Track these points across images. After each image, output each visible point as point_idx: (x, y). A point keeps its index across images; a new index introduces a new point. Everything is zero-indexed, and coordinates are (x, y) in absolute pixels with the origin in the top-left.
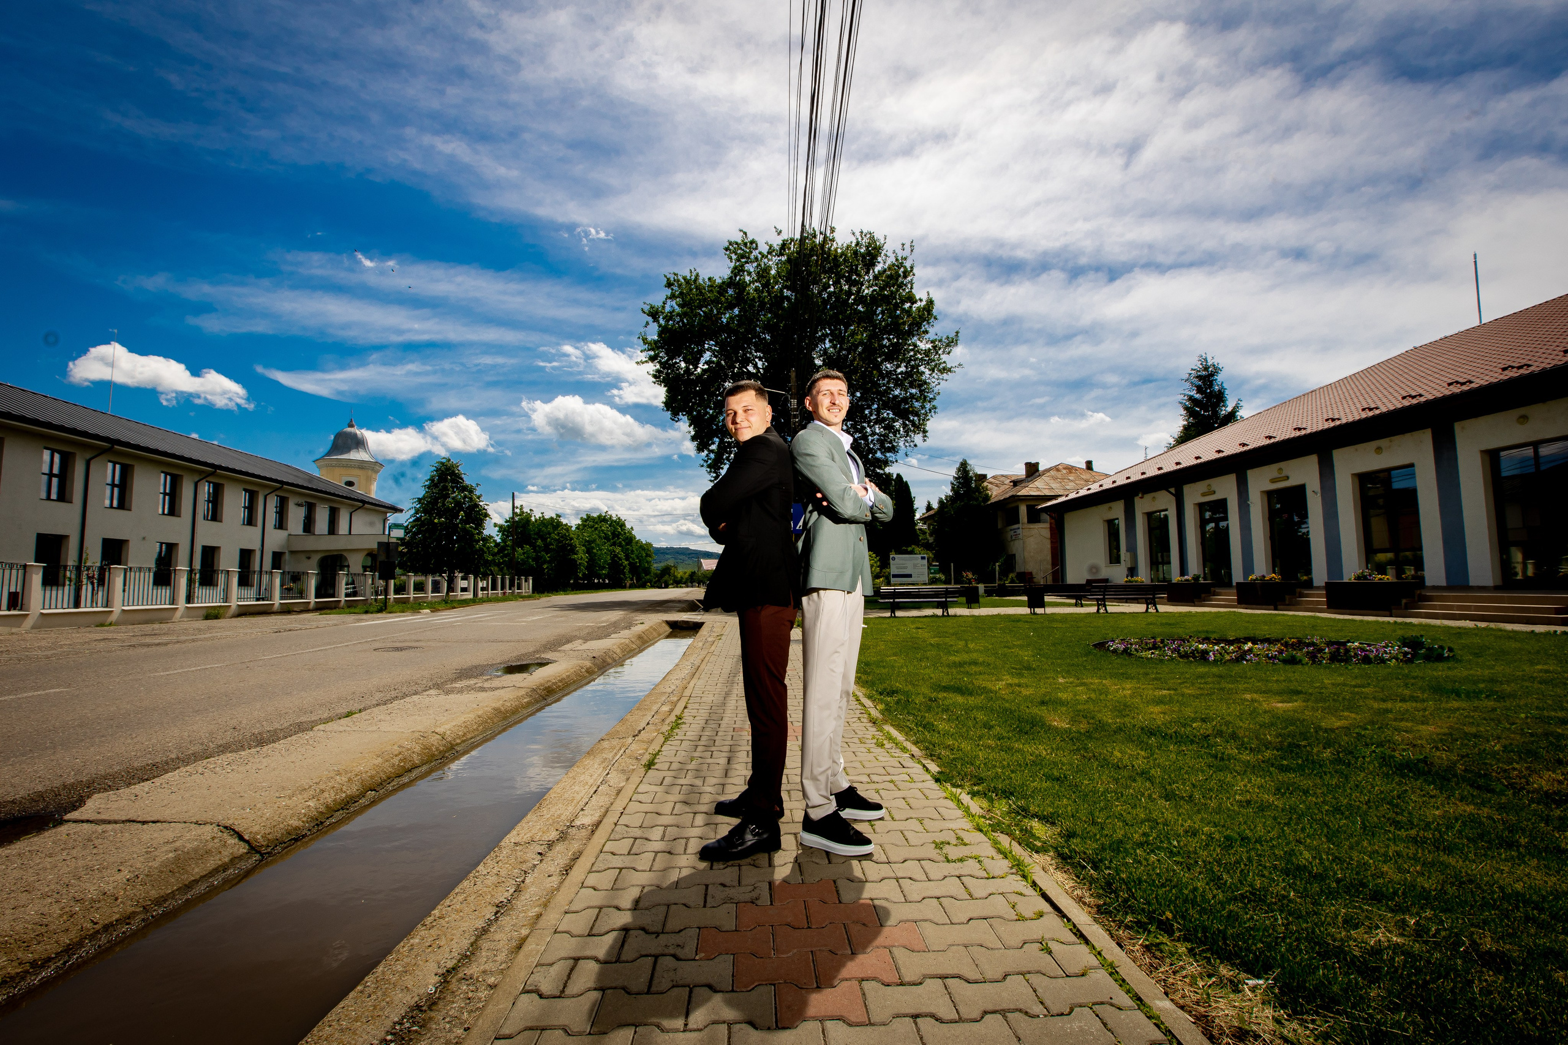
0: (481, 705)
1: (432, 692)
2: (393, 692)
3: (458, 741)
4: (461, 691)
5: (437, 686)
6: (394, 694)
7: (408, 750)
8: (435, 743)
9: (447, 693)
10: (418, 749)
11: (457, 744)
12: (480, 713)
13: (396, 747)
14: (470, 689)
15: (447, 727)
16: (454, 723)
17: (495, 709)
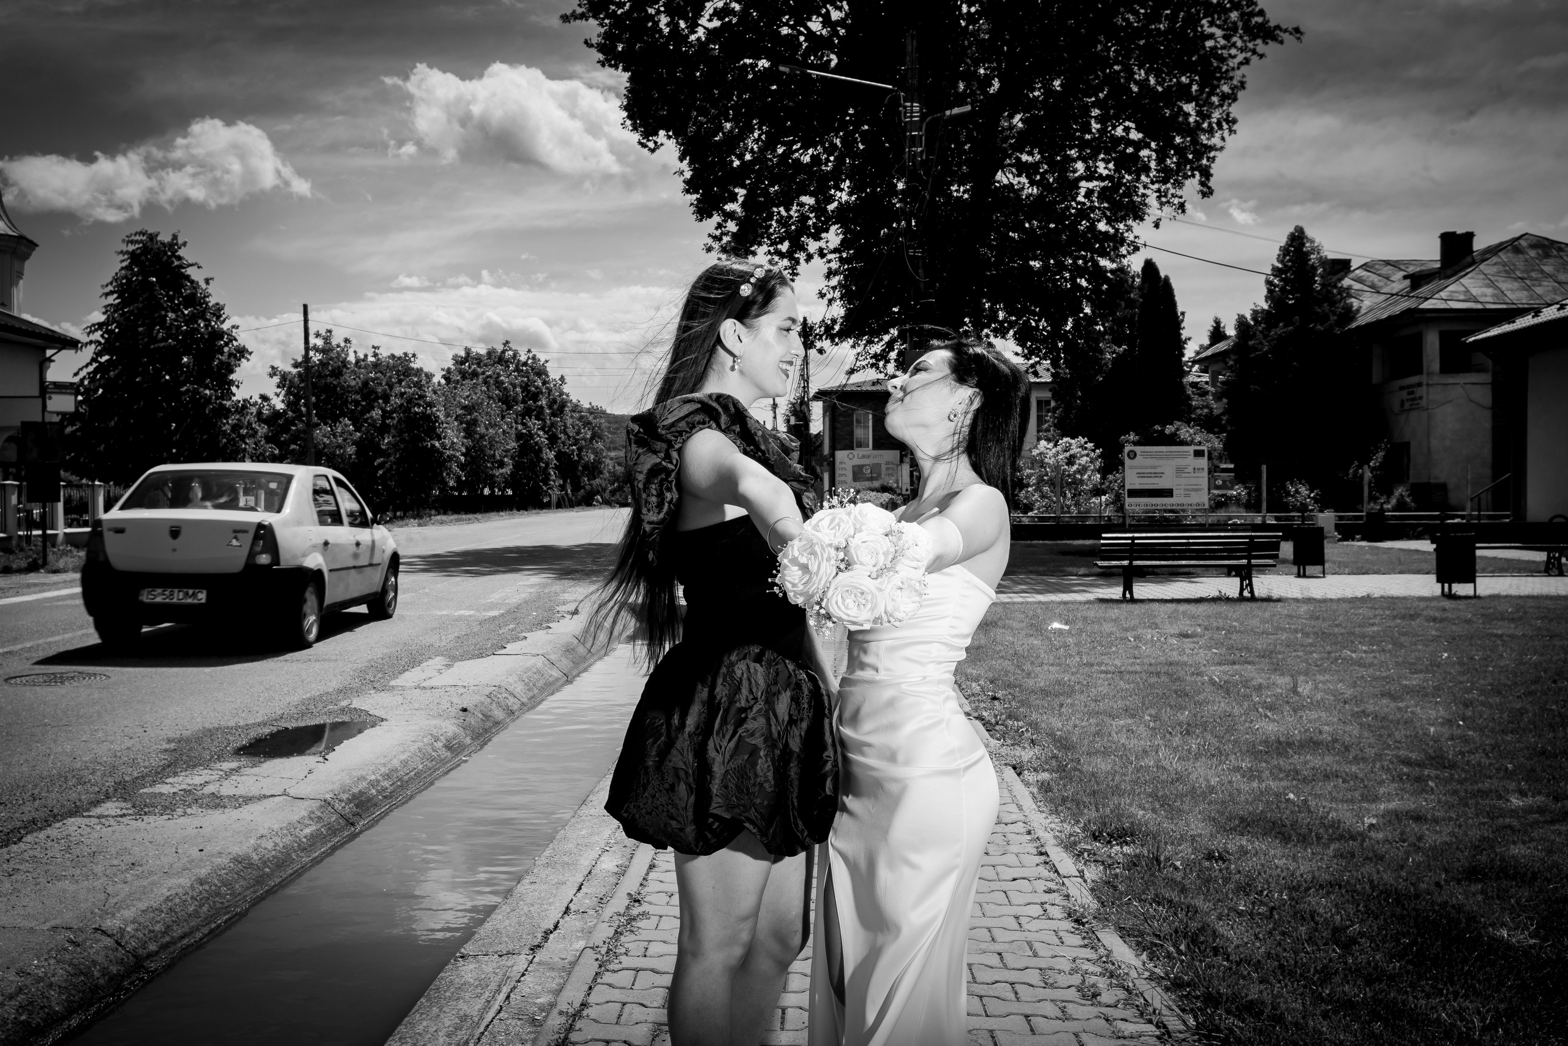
0: (208, 849)
1: (110, 808)
2: (27, 808)
3: (153, 947)
4: (168, 806)
5: (124, 790)
6: (29, 810)
7: (39, 980)
8: (100, 959)
9: (142, 809)
10: (60, 975)
11: (150, 955)
12: (203, 872)
13: (11, 976)
14: (191, 798)
15: (129, 914)
16: (142, 905)
17: (237, 860)
